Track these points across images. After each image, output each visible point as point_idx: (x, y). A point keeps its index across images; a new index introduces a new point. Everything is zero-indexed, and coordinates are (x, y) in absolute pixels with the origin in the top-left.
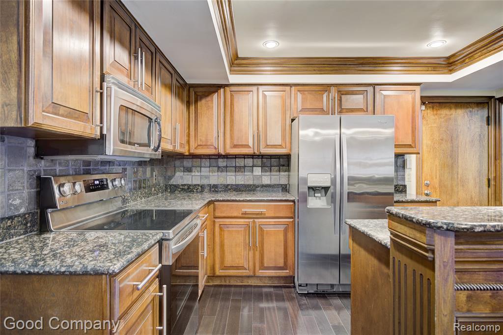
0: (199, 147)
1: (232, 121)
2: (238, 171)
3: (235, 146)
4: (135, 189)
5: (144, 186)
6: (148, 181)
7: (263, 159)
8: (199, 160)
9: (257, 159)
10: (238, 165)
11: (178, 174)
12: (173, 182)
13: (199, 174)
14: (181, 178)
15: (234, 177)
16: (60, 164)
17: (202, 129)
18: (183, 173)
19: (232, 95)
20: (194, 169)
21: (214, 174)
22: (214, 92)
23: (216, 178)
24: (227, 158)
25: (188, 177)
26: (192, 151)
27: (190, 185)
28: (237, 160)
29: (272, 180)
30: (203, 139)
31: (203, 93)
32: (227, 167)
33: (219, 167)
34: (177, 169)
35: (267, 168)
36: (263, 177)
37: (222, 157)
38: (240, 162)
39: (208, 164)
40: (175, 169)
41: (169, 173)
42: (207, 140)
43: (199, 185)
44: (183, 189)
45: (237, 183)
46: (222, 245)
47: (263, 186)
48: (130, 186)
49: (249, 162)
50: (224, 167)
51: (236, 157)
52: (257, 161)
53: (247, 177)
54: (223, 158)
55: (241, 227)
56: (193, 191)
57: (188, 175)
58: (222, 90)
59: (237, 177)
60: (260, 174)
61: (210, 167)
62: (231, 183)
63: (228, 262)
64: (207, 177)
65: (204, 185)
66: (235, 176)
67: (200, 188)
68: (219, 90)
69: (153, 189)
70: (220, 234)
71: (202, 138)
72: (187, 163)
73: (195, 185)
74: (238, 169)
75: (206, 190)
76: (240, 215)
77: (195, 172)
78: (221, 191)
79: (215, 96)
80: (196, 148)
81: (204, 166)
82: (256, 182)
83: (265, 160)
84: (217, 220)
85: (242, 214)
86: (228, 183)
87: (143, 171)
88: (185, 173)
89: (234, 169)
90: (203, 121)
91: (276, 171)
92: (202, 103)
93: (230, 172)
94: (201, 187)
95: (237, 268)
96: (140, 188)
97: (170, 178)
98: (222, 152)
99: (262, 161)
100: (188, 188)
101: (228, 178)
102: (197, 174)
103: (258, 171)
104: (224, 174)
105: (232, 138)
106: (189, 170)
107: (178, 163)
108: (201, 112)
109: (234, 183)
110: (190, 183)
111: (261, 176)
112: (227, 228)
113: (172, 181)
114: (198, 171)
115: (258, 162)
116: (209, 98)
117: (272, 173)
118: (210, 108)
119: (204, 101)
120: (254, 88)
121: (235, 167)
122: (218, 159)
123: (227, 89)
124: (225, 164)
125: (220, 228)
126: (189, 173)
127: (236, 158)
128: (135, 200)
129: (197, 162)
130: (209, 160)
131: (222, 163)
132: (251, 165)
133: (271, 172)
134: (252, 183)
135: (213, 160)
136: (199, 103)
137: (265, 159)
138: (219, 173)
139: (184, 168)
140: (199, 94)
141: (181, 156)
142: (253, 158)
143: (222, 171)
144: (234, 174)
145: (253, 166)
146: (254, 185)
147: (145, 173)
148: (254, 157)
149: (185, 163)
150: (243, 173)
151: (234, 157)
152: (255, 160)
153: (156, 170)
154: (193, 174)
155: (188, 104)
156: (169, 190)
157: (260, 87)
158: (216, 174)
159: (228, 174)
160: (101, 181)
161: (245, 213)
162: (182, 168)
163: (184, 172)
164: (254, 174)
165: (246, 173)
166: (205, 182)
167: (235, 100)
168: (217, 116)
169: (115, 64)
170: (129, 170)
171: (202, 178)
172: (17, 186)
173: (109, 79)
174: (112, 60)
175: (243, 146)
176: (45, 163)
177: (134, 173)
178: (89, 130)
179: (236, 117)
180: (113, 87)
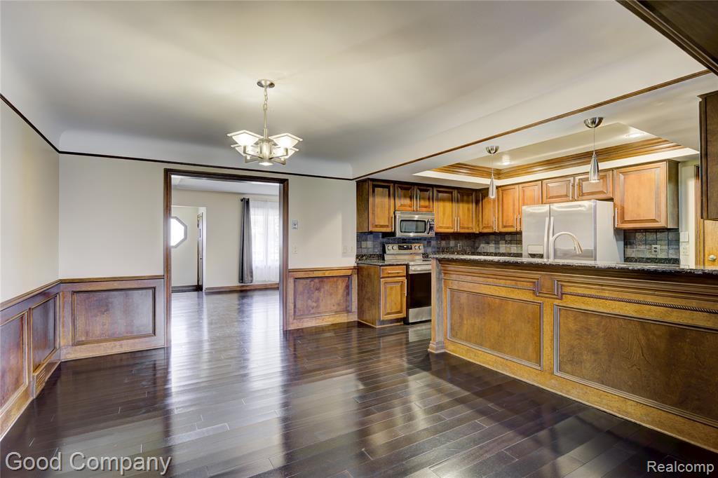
0: (484, 228)
1: (503, 210)
3: (505, 227)
11: (482, 245)
12: (479, 250)
13: (494, 246)
14: (483, 248)
15: (516, 248)
16: (391, 240)
17: (485, 217)
19: (502, 193)
20: (490, 242)
23: (504, 248)
25: (488, 247)
26: (480, 231)
28: (518, 236)
30: (486, 223)
31: (486, 194)
32: (511, 241)
33: (506, 241)
39: (499, 239)
40: (480, 242)
41: (477, 245)
42: (488, 223)
48: (434, 250)
54: (508, 235)
61: (500, 241)
64: (498, 248)
65: (496, 253)
67: (494, 255)
71: (485, 221)
72: (486, 239)
77: (491, 244)
80: (482, 229)
81: (497, 240)
86: (512, 252)
87: (446, 243)
90: (486, 211)
97: (477, 248)
98: (497, 231)
102: (492, 246)
104: (509, 246)
105: (503, 222)
106: (488, 243)
107: (481, 238)
108: (485, 206)
109: (515, 252)
114: (493, 244)
118: (489, 202)
119: (486, 199)
120: (517, 186)
123: (500, 189)
124: (510, 239)
129: (492, 237)
131: (508, 238)
136: (484, 200)
138: (506, 245)
140: (483, 194)
141: (482, 235)
143: (509, 243)
144: (516, 245)
147: (448, 244)
155: (477, 202)
157: (521, 186)
158: (504, 245)
159: (512, 245)
160: (408, 246)
162: (484, 242)
163: (485, 244)
167: (504, 196)
168: (494, 208)
169: (401, 205)
170: (433, 243)
171: (496, 248)
172: (376, 246)
173: (397, 212)
174: (399, 205)
175: (509, 226)
176: (385, 240)
177: (437, 244)
178: (388, 230)
179: (505, 207)
180: (398, 214)
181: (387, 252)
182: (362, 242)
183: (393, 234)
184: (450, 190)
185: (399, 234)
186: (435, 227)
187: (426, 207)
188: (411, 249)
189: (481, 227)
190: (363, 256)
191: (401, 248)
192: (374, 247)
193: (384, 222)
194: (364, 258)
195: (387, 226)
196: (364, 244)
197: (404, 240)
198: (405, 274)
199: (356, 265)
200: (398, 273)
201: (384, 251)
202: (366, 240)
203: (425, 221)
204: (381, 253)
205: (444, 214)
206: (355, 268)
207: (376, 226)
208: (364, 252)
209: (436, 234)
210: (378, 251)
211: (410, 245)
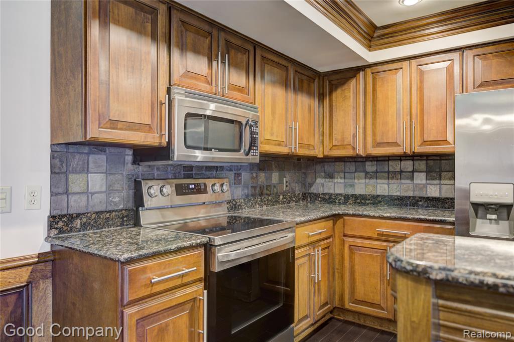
0: (334, 148)
1: (374, 112)
2: (392, 178)
3: (379, 145)
4: (253, 195)
5: (268, 192)
6: (275, 187)
7: (429, 162)
8: (343, 163)
9: (419, 162)
10: (391, 169)
11: (319, 181)
12: (314, 190)
13: (342, 181)
14: (322, 185)
15: (386, 186)
16: (158, 169)
17: (337, 127)
18: (324, 180)
19: (374, 79)
20: (336, 175)
21: (360, 181)
22: (353, 77)
23: (363, 186)
24: (377, 161)
25: (330, 184)
26: (326, 153)
27: (332, 194)
28: (390, 163)
29: (443, 191)
30: (339, 137)
31: (339, 81)
32: (377, 172)
33: (367, 173)
34: (317, 175)
35: (434, 174)
36: (428, 186)
37: (371, 159)
38: (395, 166)
39: (353, 169)
40: (316, 175)
41: (309, 180)
42: (343, 138)
43: (341, 194)
44: (323, 199)
45: (390, 194)
46: (352, 272)
47: (428, 199)
48: (246, 192)
49: (408, 165)
50: (372, 172)
51: (388, 158)
52: (419, 164)
53: (405, 186)
54: (371, 161)
55: (377, 252)
56: (335, 202)
57: (329, 182)
58: (362, 73)
59: (390, 186)
60: (424, 182)
61: (355, 172)
62: (382, 194)
63: (360, 293)
64: (352, 186)
65: (348, 195)
66: (388, 184)
67: (343, 198)
68: (357, 73)
69: (281, 197)
70: (351, 258)
71: (337, 136)
72: (328, 168)
73: (337, 194)
74: (392, 175)
75: (350, 201)
76: (376, 236)
77: (338, 178)
78: (368, 204)
79: (353, 83)
80: (330, 149)
81: (349, 171)
82: (418, 194)
83: (431, 163)
84: (346, 239)
85: (378, 234)
86: (378, 194)
87: (265, 176)
88: (327, 180)
89: (387, 175)
90: (338, 116)
91: (450, 179)
92: (337, 95)
93: (381, 179)
94: (345, 197)
95: (372, 305)
96: (261, 194)
97: (311, 185)
98: (362, 153)
99: (427, 164)
100: (330, 198)
101: (378, 186)
102: (340, 180)
103: (420, 178)
104: (373, 181)
105: (374, 134)
106: (331, 176)
107: (318, 167)
108: (336, 105)
109: (386, 194)
110: (332, 191)
111: (425, 186)
112: (360, 250)
113: (312, 189)
114: (341, 178)
115: (422, 165)
116: (346, 87)
117: (443, 182)
118: (345, 98)
119: (339, 91)
120: (405, 64)
121: (388, 172)
122: (365, 161)
123: (369, 71)
124: (374, 169)
125: (351, 250)
126: (331, 180)
127: (388, 160)
128: (252, 206)
129: (340, 166)
130: (354, 163)
131: (370, 167)
132: (410, 169)
133: (440, 179)
134: (411, 195)
135: (360, 163)
136: (334, 95)
137: (432, 161)
138: (367, 181)
139: (325, 173)
140: (333, 82)
141: (322, 159)
142: (413, 160)
143: (370, 178)
144: (386, 181)
145: (413, 172)
146: (414, 197)
147: (269, 178)
148: (415, 158)
149: (326, 167)
150: (399, 181)
151: (387, 158)
152: (417, 163)
153: (287, 176)
154: (336, 180)
155: (321, 97)
156: (309, 200)
157: (414, 62)
158: (363, 181)
159: (379, 181)
160: (197, 185)
161: (382, 234)
162: (323, 174)
163: (325, 178)
164: (416, 182)
165: (403, 181)
166: (350, 191)
167: (379, 84)
168: (356, 107)
169: (188, 74)
170: (245, 176)
171: (345, 186)
172: (117, 186)
173: (174, 90)
174: (182, 71)
175: (389, 144)
176: (142, 168)
177: (252, 178)
178: (151, 139)
179: (380, 106)
180: (177, 97)
181: (148, 202)
182: (72, 177)
183: (162, 152)
184: (284, 62)
185: (179, 152)
186: (260, 138)
187: (241, 90)
188: (205, 191)
189: (327, 145)
190: (71, 218)
191: (181, 190)
192: (110, 190)
193: (137, 113)
194: (78, 223)
195: (148, 128)
196: (76, 182)
197: (189, 170)
198: (202, 275)
199: (47, 248)
200: (182, 276)
201: (139, 201)
202: (86, 170)
203: (240, 123)
204: (131, 205)
205: (273, 112)
206: (42, 258)
207: (114, 124)
208: (77, 204)
209: (263, 155)
210: (120, 200)
211: (201, 181)
